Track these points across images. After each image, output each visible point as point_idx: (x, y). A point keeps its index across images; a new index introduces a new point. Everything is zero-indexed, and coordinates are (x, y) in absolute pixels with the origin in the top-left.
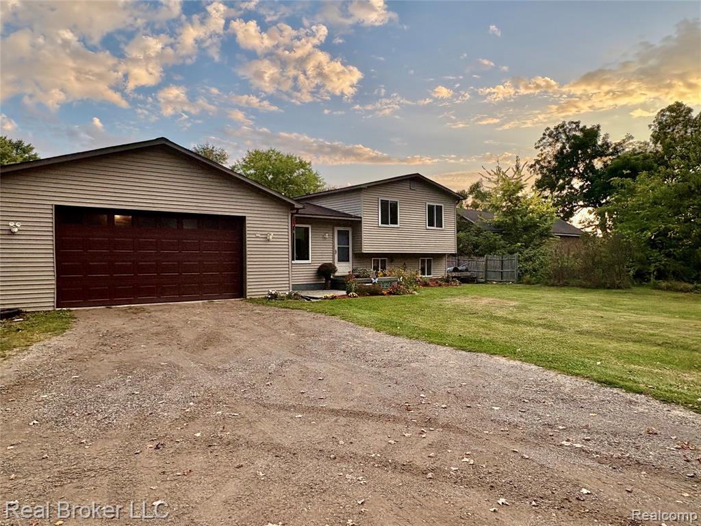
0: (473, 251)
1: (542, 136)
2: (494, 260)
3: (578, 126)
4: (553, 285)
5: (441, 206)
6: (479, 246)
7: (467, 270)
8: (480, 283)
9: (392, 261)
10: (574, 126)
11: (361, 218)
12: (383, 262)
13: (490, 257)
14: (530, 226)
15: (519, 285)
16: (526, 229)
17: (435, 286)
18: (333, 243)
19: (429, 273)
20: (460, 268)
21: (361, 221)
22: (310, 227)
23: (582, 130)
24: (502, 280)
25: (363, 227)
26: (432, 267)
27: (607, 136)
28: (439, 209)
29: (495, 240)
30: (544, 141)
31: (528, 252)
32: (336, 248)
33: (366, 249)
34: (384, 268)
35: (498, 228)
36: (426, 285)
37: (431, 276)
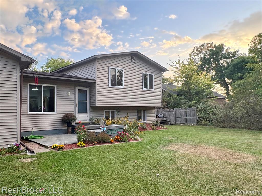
0: (167, 106)
1: (193, 51)
2: (181, 111)
3: (212, 45)
4: (223, 127)
5: (153, 75)
6: (170, 103)
7: (164, 117)
8: (172, 125)
9: (119, 112)
10: (210, 45)
11: (96, 80)
12: (113, 112)
13: (177, 109)
14: (199, 92)
15: (198, 126)
16: (197, 93)
17: (150, 129)
18: (75, 99)
19: (144, 120)
20: (159, 116)
21: (96, 83)
22: (55, 86)
23: (215, 46)
24: (186, 123)
25: (97, 87)
26: (146, 116)
27: (228, 48)
28: (151, 76)
29: (180, 99)
30: (194, 53)
31: (200, 106)
32: (77, 103)
33: (99, 103)
34: (113, 117)
35: (180, 93)
36: (143, 129)
37: (146, 122)
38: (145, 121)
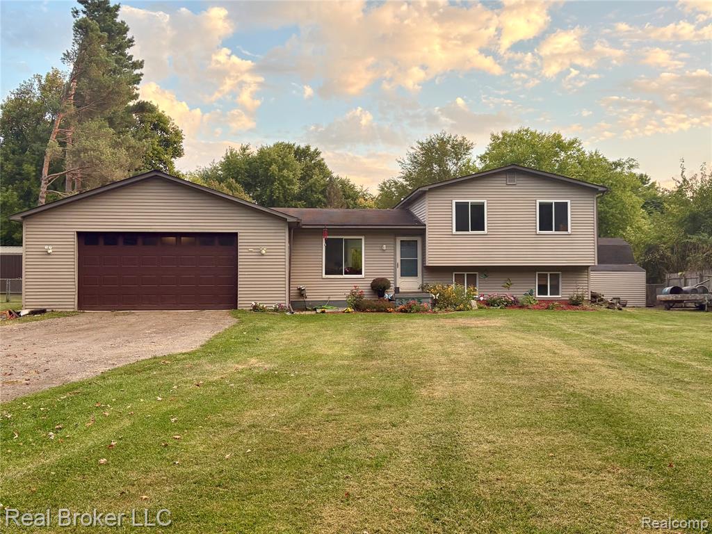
5: (565, 203)
11: (425, 225)
18: (395, 255)
19: (555, 293)
21: (425, 229)
22: (363, 238)
25: (428, 236)
26: (560, 285)
28: (562, 208)
32: (399, 261)
33: (433, 262)
37: (560, 296)
38: (558, 294)
